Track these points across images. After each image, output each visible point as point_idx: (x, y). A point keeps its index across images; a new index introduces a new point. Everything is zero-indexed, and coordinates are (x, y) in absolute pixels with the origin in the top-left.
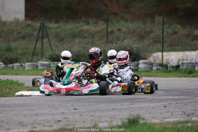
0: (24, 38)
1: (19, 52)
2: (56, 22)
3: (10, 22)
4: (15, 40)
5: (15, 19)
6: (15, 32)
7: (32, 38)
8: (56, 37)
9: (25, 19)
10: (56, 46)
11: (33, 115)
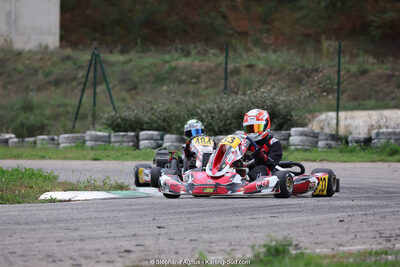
0: (57, 83)
1: (48, 112)
2: (123, 52)
3: (30, 51)
4: (39, 89)
5: (40, 45)
6: (40, 73)
7: (74, 83)
8: (122, 81)
9: (61, 46)
10: (124, 100)
11: (75, 240)
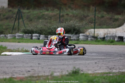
0: (7, 18)
1: (4, 27)
2: (28, 9)
4: (1, 20)
5: (2, 7)
6: (2, 15)
7: (12, 19)
8: (27, 18)
9: (8, 7)
10: (28, 24)
11: (12, 67)
